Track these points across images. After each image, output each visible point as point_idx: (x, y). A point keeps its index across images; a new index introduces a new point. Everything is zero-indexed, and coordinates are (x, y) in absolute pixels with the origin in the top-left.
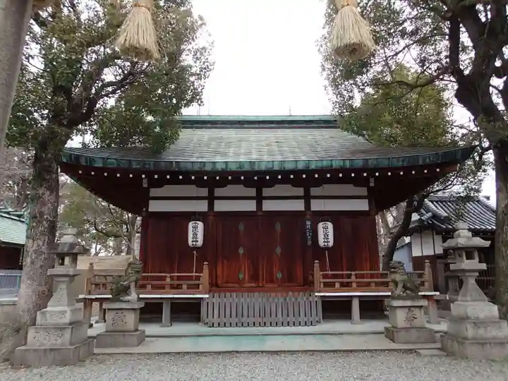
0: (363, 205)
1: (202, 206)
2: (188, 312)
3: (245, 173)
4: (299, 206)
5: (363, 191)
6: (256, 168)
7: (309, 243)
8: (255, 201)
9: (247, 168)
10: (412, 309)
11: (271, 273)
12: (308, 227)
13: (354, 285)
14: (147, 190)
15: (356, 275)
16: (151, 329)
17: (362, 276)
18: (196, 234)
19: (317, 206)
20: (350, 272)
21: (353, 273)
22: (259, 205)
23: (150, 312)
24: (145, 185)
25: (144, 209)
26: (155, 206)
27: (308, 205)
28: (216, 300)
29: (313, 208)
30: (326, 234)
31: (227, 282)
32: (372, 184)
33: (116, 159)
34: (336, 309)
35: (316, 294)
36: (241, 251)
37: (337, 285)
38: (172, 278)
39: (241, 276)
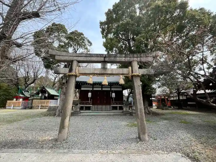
0: (121, 89)
2: (88, 108)
3: (99, 84)
4: (109, 89)
7: (111, 96)
9: (99, 83)
10: (127, 108)
11: (104, 101)
12: (111, 93)
13: (118, 104)
14: (81, 86)
16: (82, 111)
17: (120, 102)
18: (90, 95)
19: (112, 89)
20: (118, 102)
22: (102, 89)
23: (82, 108)
25: (80, 89)
26: (82, 89)
28: (93, 106)
30: (114, 95)
34: (115, 108)
35: (111, 105)
36: (98, 97)
37: (115, 104)
38: (86, 102)
39: (98, 102)
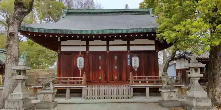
0: (152, 48)
1: (84, 49)
2: (77, 92)
3: (100, 35)
4: (125, 49)
5: (153, 42)
6: (105, 33)
7: (129, 64)
8: (106, 47)
9: (101, 33)
10: (171, 93)
11: (112, 77)
12: (129, 57)
13: (147, 82)
14: (60, 42)
17: (151, 78)
18: (80, 62)
19: (132, 48)
20: (145, 77)
21: (147, 77)
22: (108, 49)
23: (61, 93)
24: (59, 40)
25: (59, 50)
26: (63, 49)
27: (128, 48)
28: (89, 88)
29: (131, 50)
30: (136, 62)
31: (94, 81)
32: (157, 39)
33: (44, 29)
34: (140, 92)
35: (131, 86)
36: (100, 68)
37: (140, 82)
38: (71, 79)
39: (100, 78)
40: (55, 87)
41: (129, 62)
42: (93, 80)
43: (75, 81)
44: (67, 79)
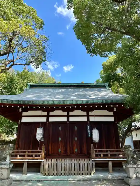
0: (112, 119)
3: (61, 105)
5: (112, 113)
6: (66, 103)
7: (89, 136)
8: (66, 117)
10: (137, 168)
11: (73, 149)
12: (89, 128)
13: (109, 155)
14: (21, 113)
15: (110, 151)
17: (113, 151)
20: (107, 149)
21: (109, 150)
22: (68, 119)
24: (20, 111)
25: (19, 121)
27: (88, 119)
28: (47, 162)
29: (91, 120)
32: (115, 110)
35: (92, 160)
36: (60, 139)
37: (102, 155)
39: (60, 151)
40: (12, 160)
41: (89, 133)
42: (52, 153)
43: (34, 154)
44: (25, 152)
